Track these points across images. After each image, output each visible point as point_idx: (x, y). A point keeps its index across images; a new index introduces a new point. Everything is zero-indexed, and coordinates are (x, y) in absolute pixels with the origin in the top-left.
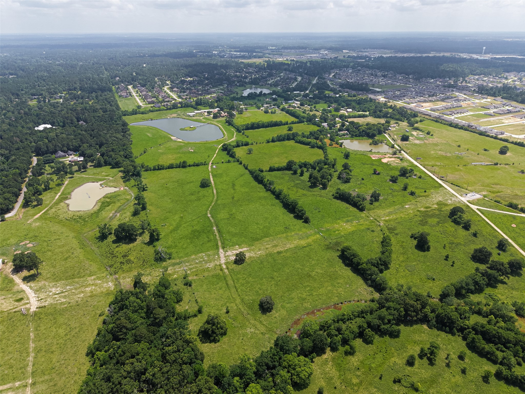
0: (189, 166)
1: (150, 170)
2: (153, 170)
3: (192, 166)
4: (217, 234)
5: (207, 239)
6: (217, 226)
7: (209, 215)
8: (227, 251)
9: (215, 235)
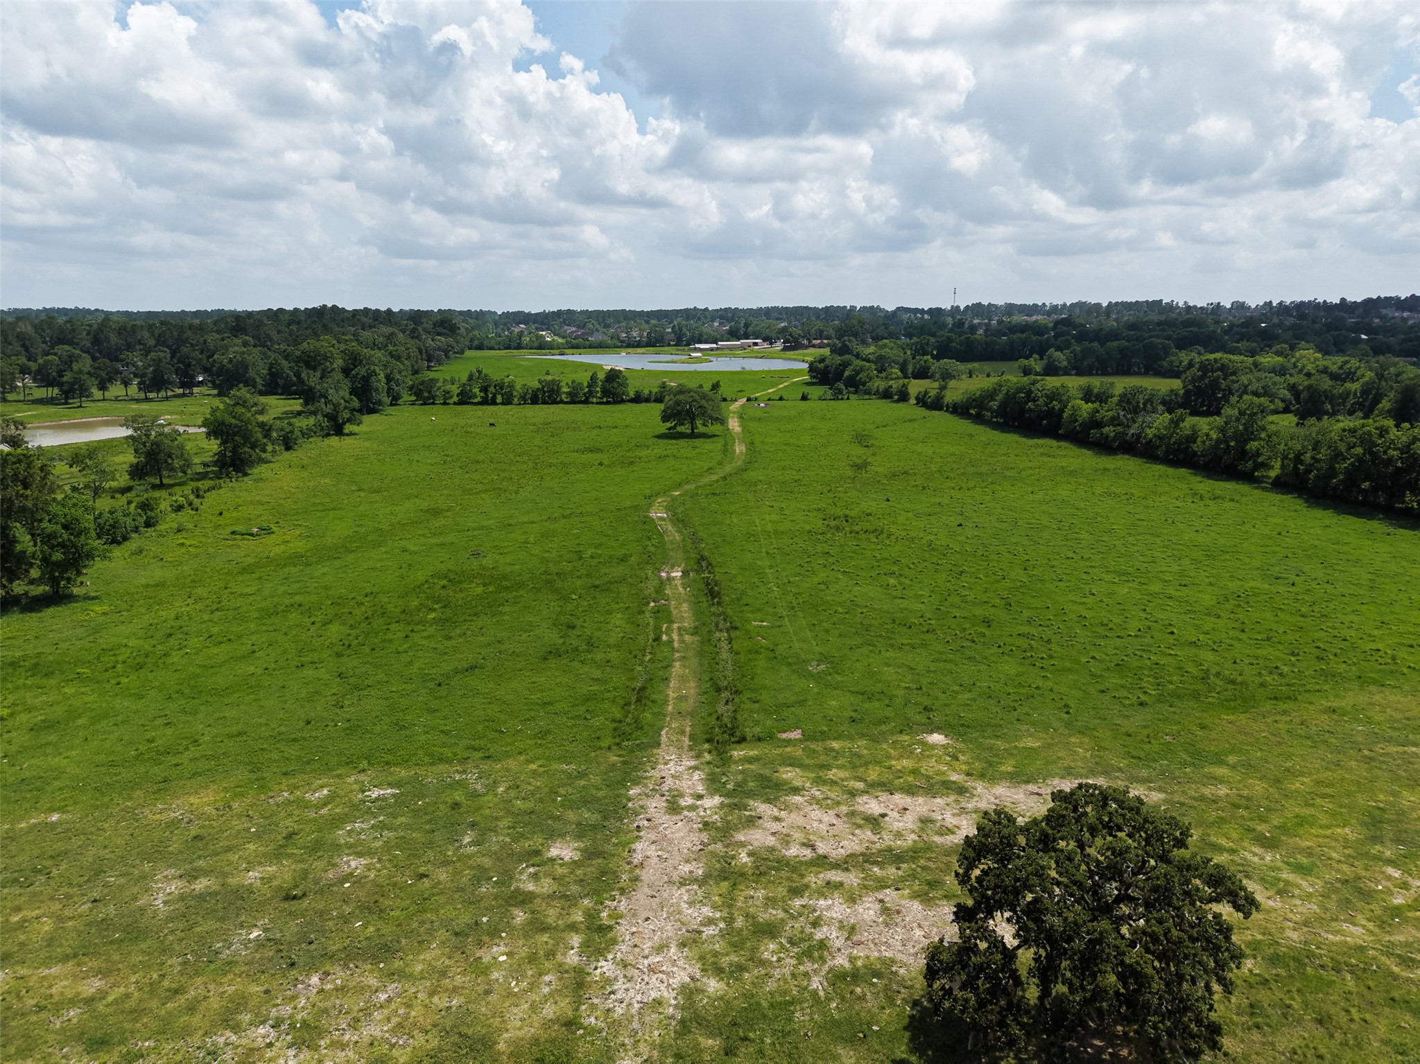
0: (638, 399)
1: (445, 403)
2: (455, 404)
3: (647, 400)
4: (684, 613)
5: (552, 637)
6: (701, 563)
7: (658, 513)
8: (772, 789)
9: (662, 614)
